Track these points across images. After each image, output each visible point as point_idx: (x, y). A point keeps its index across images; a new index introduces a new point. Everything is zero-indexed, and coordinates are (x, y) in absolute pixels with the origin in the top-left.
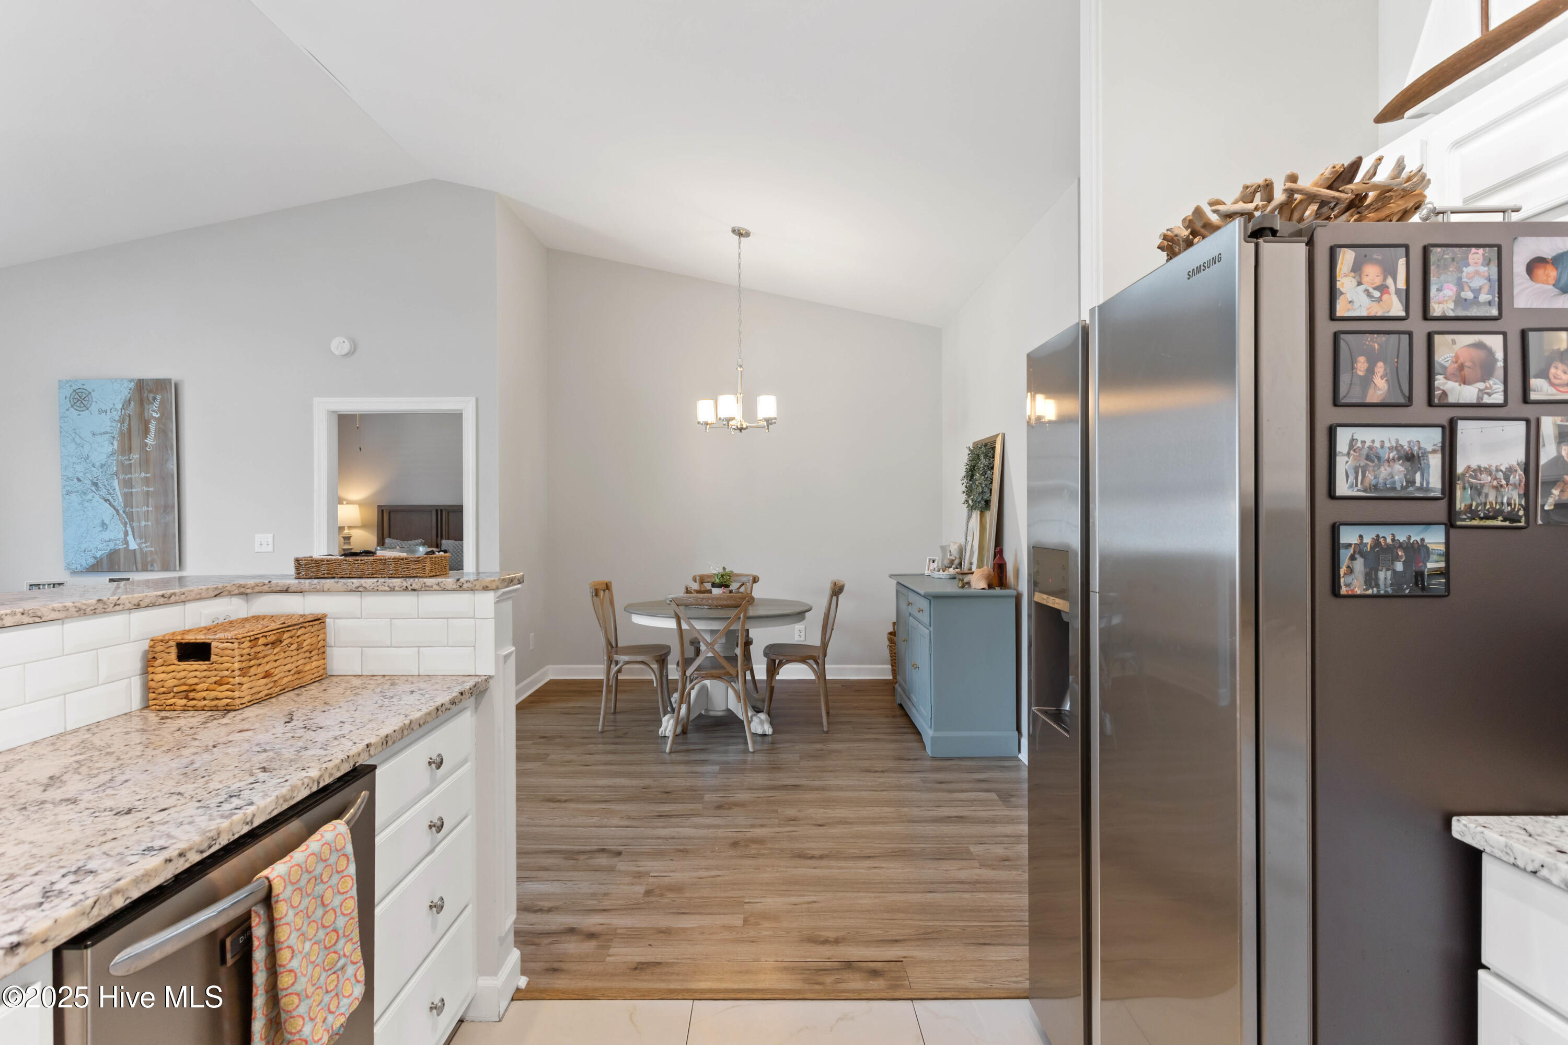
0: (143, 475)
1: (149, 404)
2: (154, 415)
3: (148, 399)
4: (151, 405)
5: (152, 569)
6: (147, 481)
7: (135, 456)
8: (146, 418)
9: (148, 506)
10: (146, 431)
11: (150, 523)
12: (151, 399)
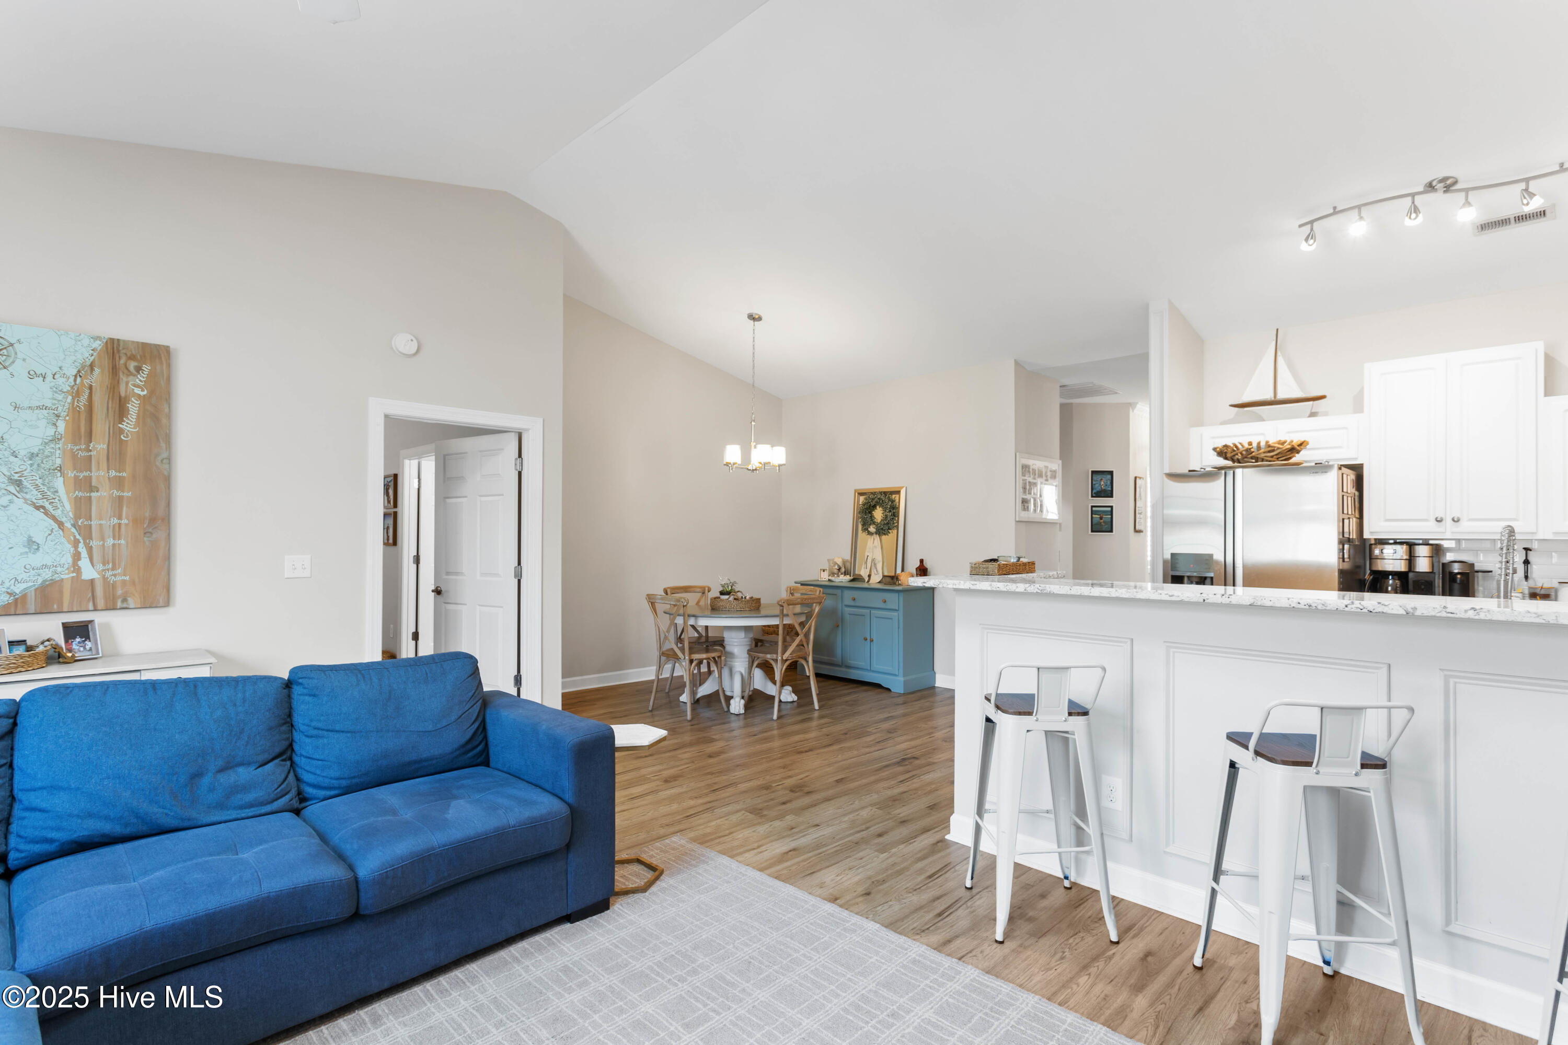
0: (113, 473)
1: (128, 376)
2: (138, 391)
3: (129, 371)
4: (131, 378)
5: (125, 605)
6: (119, 483)
7: (99, 446)
8: (123, 394)
9: (120, 518)
10: (122, 412)
11: (123, 542)
12: (132, 368)
